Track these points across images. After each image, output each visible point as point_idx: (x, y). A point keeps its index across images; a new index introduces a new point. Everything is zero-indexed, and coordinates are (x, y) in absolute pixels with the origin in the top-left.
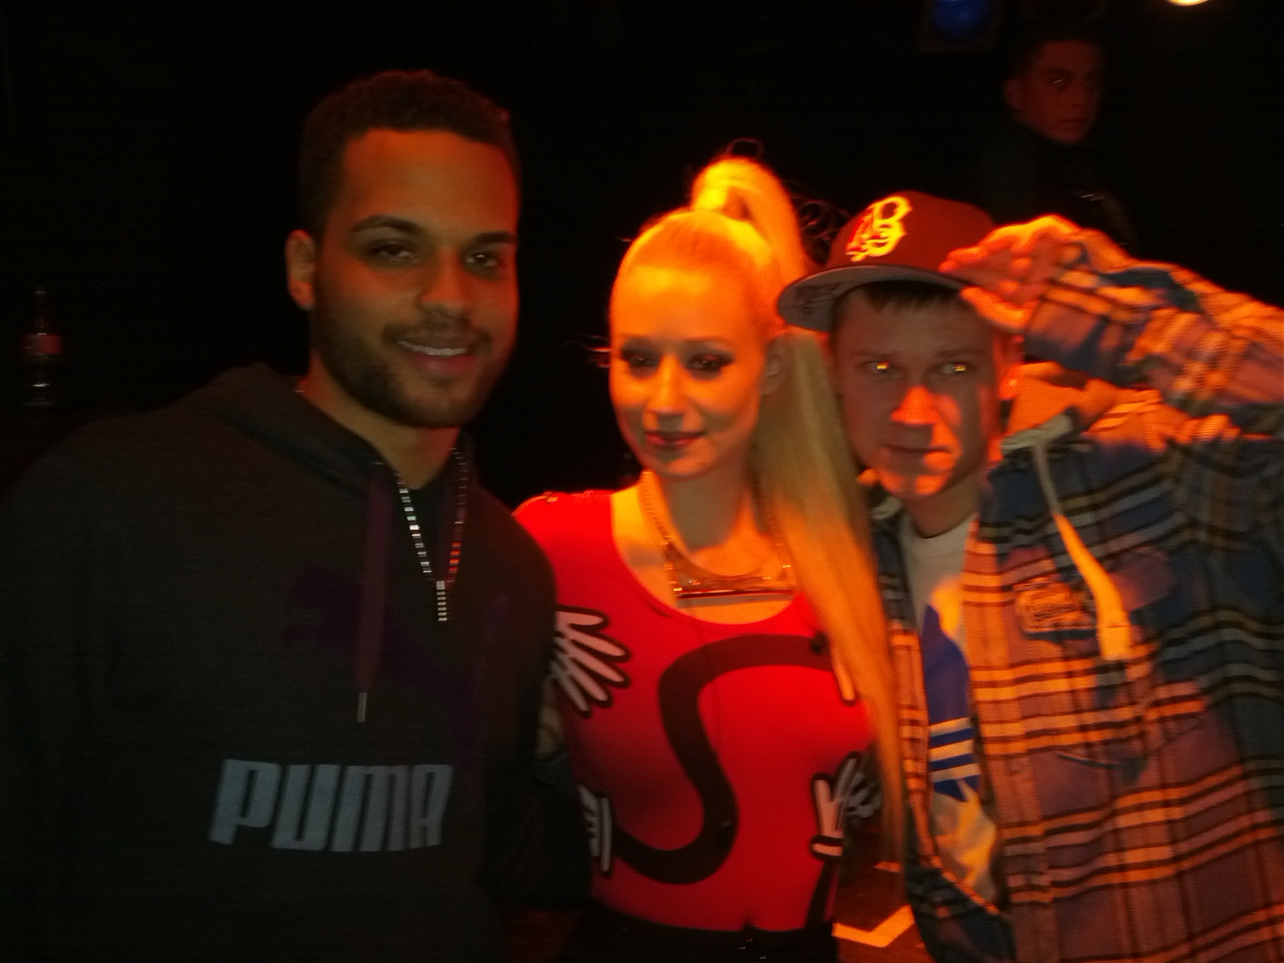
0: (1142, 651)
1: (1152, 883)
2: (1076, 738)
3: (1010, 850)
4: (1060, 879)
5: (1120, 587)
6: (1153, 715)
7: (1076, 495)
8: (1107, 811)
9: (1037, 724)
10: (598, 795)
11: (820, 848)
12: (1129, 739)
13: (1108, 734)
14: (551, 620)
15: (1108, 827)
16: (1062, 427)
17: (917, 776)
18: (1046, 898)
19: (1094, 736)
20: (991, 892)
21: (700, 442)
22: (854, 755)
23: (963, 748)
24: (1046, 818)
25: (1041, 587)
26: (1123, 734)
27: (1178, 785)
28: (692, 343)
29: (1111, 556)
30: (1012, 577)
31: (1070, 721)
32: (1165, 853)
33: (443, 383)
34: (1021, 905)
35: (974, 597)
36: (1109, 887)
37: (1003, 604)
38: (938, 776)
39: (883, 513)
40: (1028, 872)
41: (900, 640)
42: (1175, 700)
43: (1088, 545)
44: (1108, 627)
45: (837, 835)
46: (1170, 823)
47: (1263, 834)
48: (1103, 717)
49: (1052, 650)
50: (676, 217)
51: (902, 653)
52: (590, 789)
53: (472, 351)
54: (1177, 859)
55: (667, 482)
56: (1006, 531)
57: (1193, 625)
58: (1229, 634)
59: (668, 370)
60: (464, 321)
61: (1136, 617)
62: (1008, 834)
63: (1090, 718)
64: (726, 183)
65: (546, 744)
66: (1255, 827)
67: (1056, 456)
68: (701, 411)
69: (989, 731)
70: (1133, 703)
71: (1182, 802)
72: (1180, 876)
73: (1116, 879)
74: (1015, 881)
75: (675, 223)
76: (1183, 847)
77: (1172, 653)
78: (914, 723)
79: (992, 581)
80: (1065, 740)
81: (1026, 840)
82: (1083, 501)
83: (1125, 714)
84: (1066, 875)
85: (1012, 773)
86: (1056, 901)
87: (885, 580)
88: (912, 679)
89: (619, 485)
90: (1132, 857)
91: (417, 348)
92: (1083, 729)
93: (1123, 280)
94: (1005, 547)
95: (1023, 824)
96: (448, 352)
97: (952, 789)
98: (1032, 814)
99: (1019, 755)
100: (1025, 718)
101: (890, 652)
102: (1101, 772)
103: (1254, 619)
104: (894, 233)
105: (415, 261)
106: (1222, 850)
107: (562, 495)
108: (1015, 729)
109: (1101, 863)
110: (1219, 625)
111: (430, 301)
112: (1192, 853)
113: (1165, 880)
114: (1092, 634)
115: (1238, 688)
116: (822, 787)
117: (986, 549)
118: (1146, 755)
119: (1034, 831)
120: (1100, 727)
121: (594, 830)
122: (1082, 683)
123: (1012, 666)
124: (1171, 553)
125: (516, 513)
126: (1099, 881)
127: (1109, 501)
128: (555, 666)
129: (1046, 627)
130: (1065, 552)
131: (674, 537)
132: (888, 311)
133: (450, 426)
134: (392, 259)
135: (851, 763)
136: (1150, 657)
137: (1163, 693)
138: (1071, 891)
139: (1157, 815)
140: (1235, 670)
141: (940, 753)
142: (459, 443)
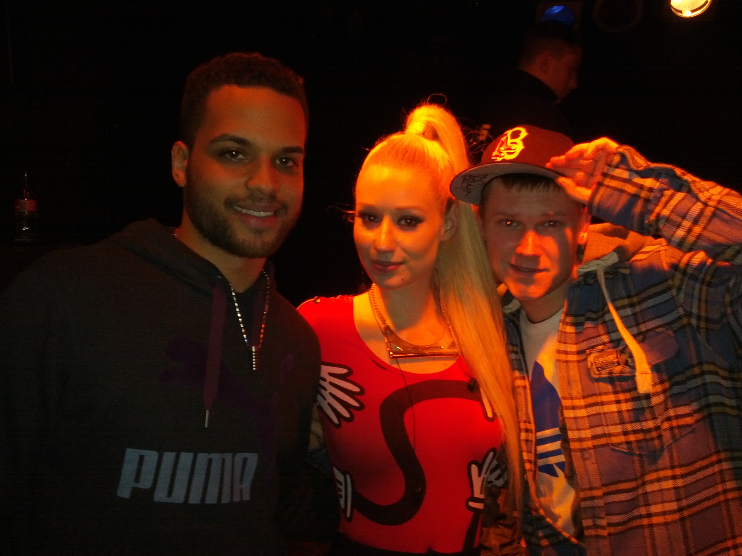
0: (659, 388)
1: (666, 524)
2: (622, 439)
3: (583, 504)
4: (613, 522)
5: (646, 351)
6: (666, 425)
7: (621, 298)
8: (640, 482)
9: (599, 431)
10: (344, 474)
11: (472, 504)
12: (652, 439)
13: (640, 436)
14: (319, 371)
15: (640, 491)
16: (614, 258)
17: (530, 461)
18: (605, 533)
19: (632, 438)
20: (572, 530)
21: (403, 267)
22: (494, 450)
23: (556, 445)
24: (603, 485)
25: (602, 351)
26: (648, 436)
27: (680, 466)
28: (400, 210)
29: (640, 333)
30: (584, 345)
31: (619, 429)
32: (674, 506)
33: (258, 232)
34: (590, 537)
35: (563, 357)
36: (642, 527)
37: (578, 362)
38: (541, 462)
39: (510, 309)
40: (594, 517)
41: (519, 383)
42: (678, 417)
43: (628, 327)
44: (642, 374)
45: (482, 496)
46: (676, 488)
47: (730, 495)
48: (637, 426)
49: (609, 388)
50: (395, 137)
51: (521, 390)
52: (339, 470)
53: (276, 214)
54: (680, 510)
55: (385, 291)
56: (581, 319)
57: (688, 373)
58: (708, 378)
59: (386, 225)
60: (272, 197)
61: (656, 368)
62: (582, 495)
63: (629, 427)
64: (425, 118)
65: (314, 443)
66: (725, 491)
67: (609, 276)
68: (404, 250)
69: (571, 435)
70: (654, 418)
71: (683, 476)
72: (682, 519)
73: (645, 522)
74: (586, 523)
75: (394, 140)
76: (684, 503)
77: (676, 389)
78: (527, 431)
79: (574, 348)
80: (615, 440)
81: (593, 498)
82: (626, 302)
83: (650, 424)
84: (616, 519)
85: (584, 459)
86: (610, 534)
87: (511, 348)
88: (527, 406)
89: (358, 292)
90: (654, 509)
91: (244, 211)
92: (626, 433)
93: (644, 174)
94: (580, 328)
95: (591, 489)
96: (262, 214)
97: (550, 470)
98: (596, 483)
99: (590, 449)
100: (591, 427)
101: (514, 390)
102: (636, 458)
103: (723, 369)
104: (519, 147)
105: (247, 161)
106: (706, 504)
107: (324, 298)
108: (587, 433)
109: (636, 512)
110: (703, 373)
111: (253, 184)
112: (689, 506)
113: (674, 522)
114: (632, 378)
115: (714, 410)
116: (474, 468)
117: (570, 329)
118: (662, 449)
119: (598, 493)
120: (635, 432)
121: (343, 493)
122: (624, 407)
123: (584, 397)
124: (675, 332)
125: (298, 308)
126: (635, 523)
127: (640, 303)
128: (319, 397)
129: (604, 374)
130: (616, 330)
131: (389, 323)
132: (514, 190)
133: (261, 257)
134: (233, 160)
135: (491, 454)
136: (664, 391)
137: (672, 413)
138: (620, 529)
139: (670, 484)
140: (712, 399)
141: (542, 449)
142: (266, 267)
